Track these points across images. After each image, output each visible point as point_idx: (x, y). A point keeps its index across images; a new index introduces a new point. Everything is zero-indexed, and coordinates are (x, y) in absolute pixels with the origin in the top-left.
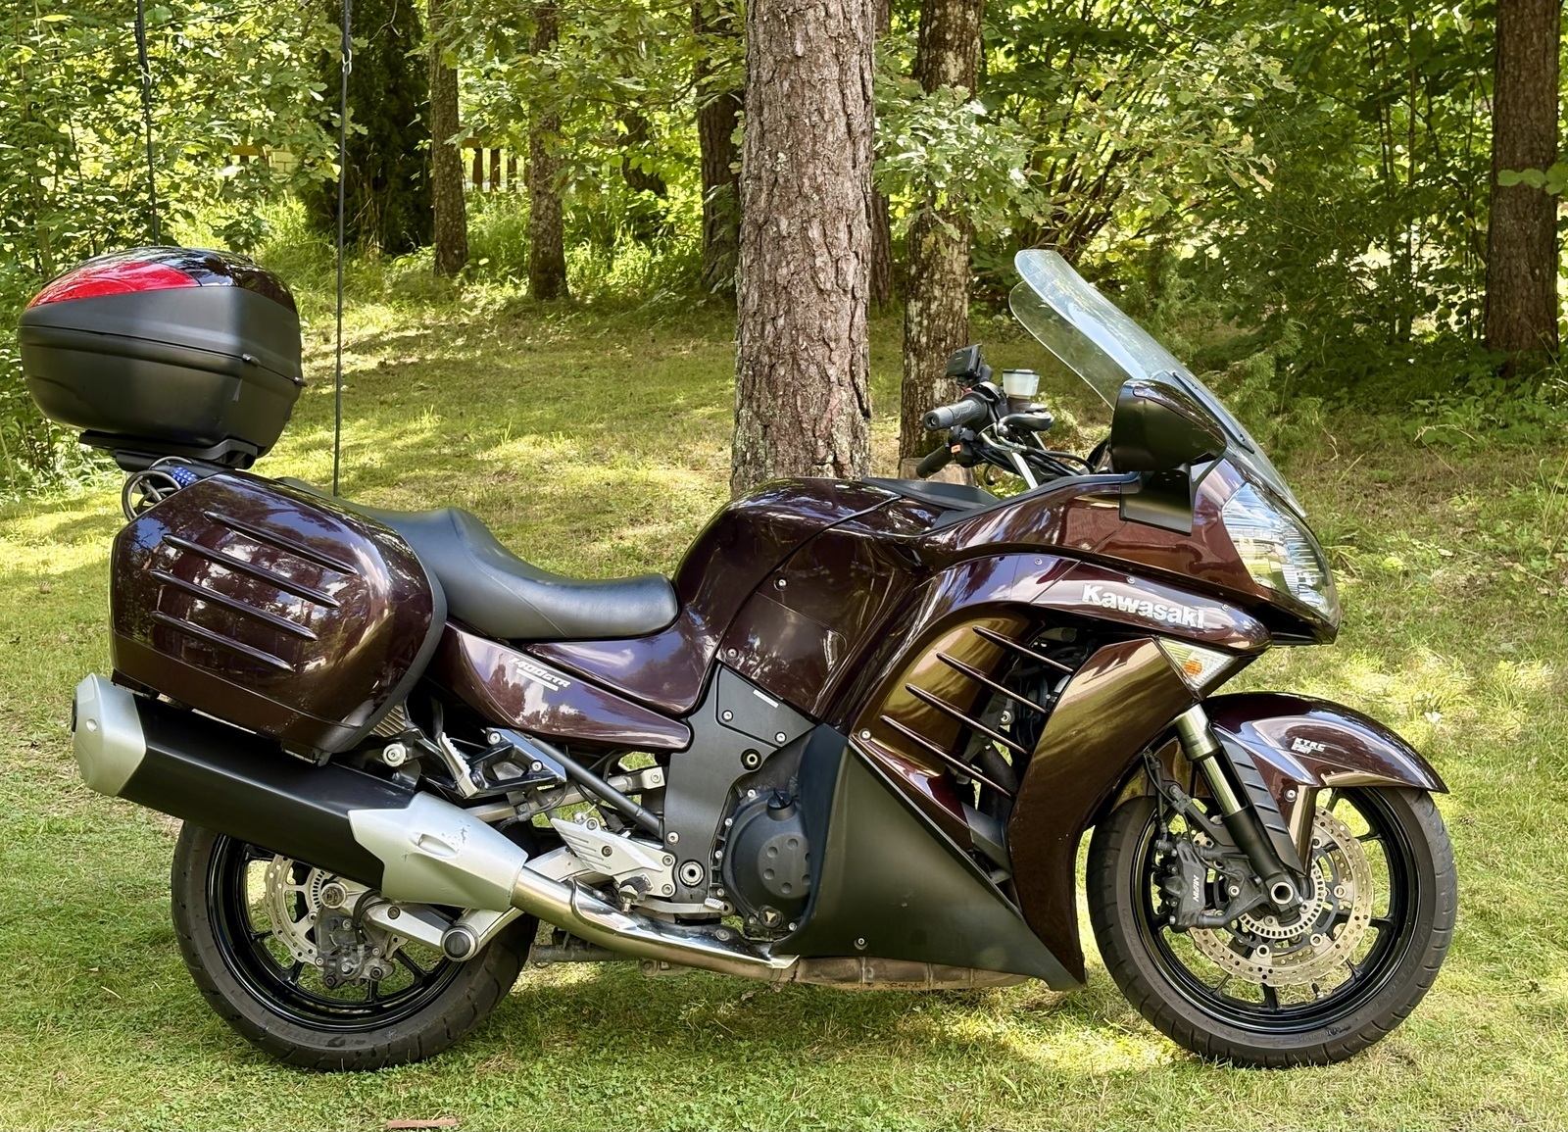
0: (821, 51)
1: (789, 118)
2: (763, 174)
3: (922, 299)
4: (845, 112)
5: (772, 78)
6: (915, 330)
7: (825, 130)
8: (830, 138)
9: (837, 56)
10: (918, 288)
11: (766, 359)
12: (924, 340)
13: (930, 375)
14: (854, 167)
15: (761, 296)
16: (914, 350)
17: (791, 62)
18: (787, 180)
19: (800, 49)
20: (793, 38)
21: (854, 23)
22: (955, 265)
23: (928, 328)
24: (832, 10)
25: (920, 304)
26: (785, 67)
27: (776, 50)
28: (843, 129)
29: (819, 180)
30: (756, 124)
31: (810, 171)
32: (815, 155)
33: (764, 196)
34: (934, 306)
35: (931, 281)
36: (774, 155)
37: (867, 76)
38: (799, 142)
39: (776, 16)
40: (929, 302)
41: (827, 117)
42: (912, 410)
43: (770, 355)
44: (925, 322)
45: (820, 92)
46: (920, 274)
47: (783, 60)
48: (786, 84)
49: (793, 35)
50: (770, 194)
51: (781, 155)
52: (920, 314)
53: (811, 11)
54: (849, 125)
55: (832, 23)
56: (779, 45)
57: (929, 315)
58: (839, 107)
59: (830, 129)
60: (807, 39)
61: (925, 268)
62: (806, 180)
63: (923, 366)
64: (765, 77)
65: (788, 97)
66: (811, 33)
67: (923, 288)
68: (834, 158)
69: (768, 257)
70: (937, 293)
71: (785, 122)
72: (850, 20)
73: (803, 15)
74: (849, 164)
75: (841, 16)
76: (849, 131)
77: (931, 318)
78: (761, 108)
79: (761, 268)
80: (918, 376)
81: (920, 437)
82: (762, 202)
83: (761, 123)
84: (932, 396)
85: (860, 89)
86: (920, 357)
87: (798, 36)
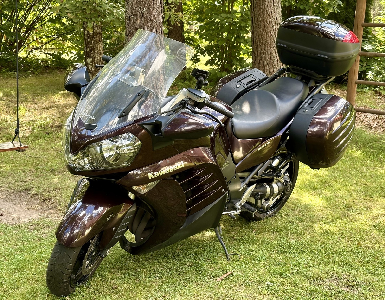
3: (92, 58)
6: (90, 67)
7: (156, 2)
8: (158, 4)
12: (93, 69)
22: (100, 48)
25: (91, 59)
31: (153, 13)
32: (154, 9)
33: (138, 20)
34: (96, 60)
36: (142, 9)
38: (150, 5)
40: (94, 58)
44: (94, 64)
46: (91, 51)
51: (145, 9)
52: (92, 62)
57: (95, 62)
59: (158, 1)
67: (92, 55)
68: (158, 10)
70: (96, 56)
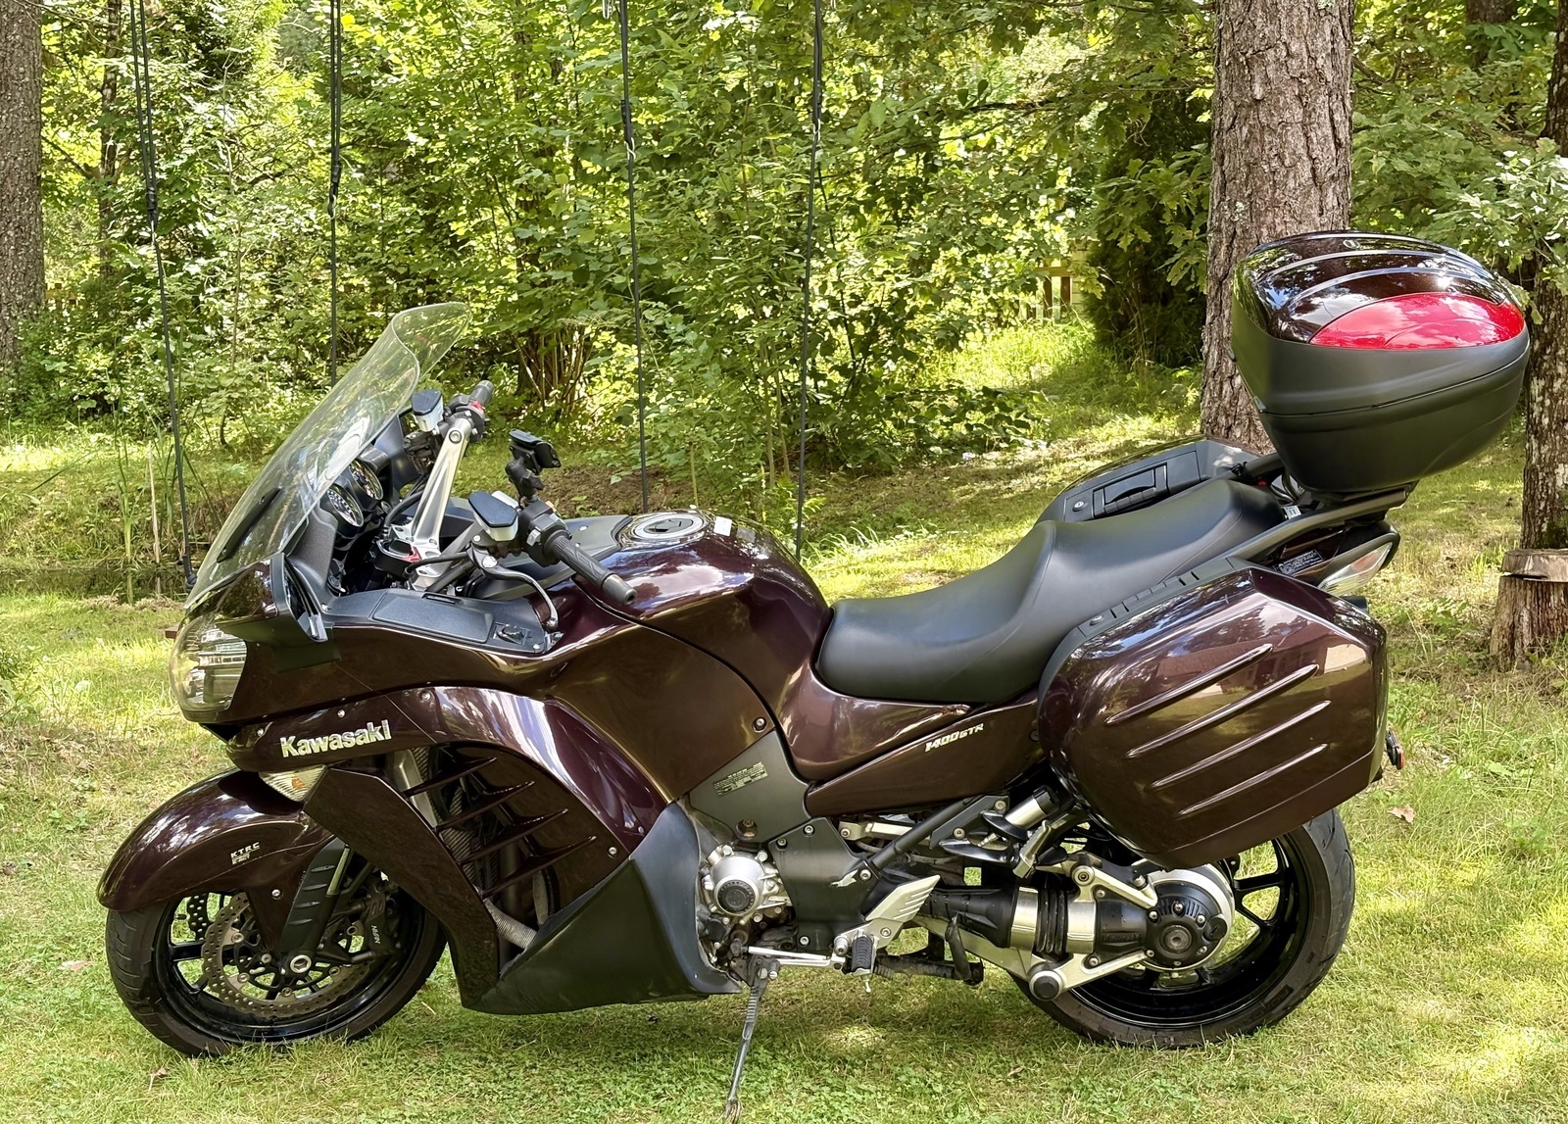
0: (1281, 93)
1: (1248, 165)
2: (1223, 225)
3: (1545, 376)
4: (1310, 157)
5: (1233, 125)
6: (1537, 410)
7: (1286, 176)
8: (1291, 184)
9: (1299, 97)
10: (1541, 364)
11: (1222, 420)
12: (1546, 421)
13: (1552, 459)
14: (1321, 215)
15: (1220, 355)
16: (1536, 433)
17: (1250, 106)
18: (1245, 231)
19: (1258, 92)
20: (1252, 80)
21: (1320, 62)
23: (1550, 408)
24: (1294, 49)
25: (1542, 383)
26: (1244, 112)
27: (1236, 94)
28: (1308, 174)
29: (1279, 229)
30: (1218, 174)
31: (1269, 219)
32: (1275, 203)
33: (1223, 248)
34: (1557, 385)
35: (1554, 357)
36: (1232, 205)
37: (1337, 117)
38: (1258, 190)
39: (1236, 59)
40: (1552, 380)
41: (1287, 162)
42: (1533, 500)
43: (1227, 416)
44: (1548, 402)
45: (1280, 135)
46: (1543, 349)
47: (1241, 106)
48: (1245, 130)
49: (1252, 77)
50: (1230, 246)
51: (1239, 204)
52: (1543, 393)
53: (1272, 52)
54: (1313, 170)
55: (1294, 63)
56: (1239, 90)
57: (1552, 394)
58: (1303, 151)
59: (1292, 174)
60: (1267, 82)
61: (1549, 343)
62: (1265, 231)
63: (1544, 449)
64: (1227, 124)
65: (1247, 142)
66: (1271, 75)
67: (1546, 365)
68: (1296, 205)
69: (1227, 312)
71: (1244, 170)
72: (1315, 59)
73: (1263, 57)
74: (1315, 211)
75: (1305, 55)
76: (1314, 177)
77: (1554, 398)
78: (1223, 157)
79: (1220, 325)
80: (1539, 461)
81: (1540, 527)
82: (1222, 256)
83: (1223, 172)
84: (1554, 483)
85: (1329, 132)
86: (1541, 441)
87: (1257, 78)
